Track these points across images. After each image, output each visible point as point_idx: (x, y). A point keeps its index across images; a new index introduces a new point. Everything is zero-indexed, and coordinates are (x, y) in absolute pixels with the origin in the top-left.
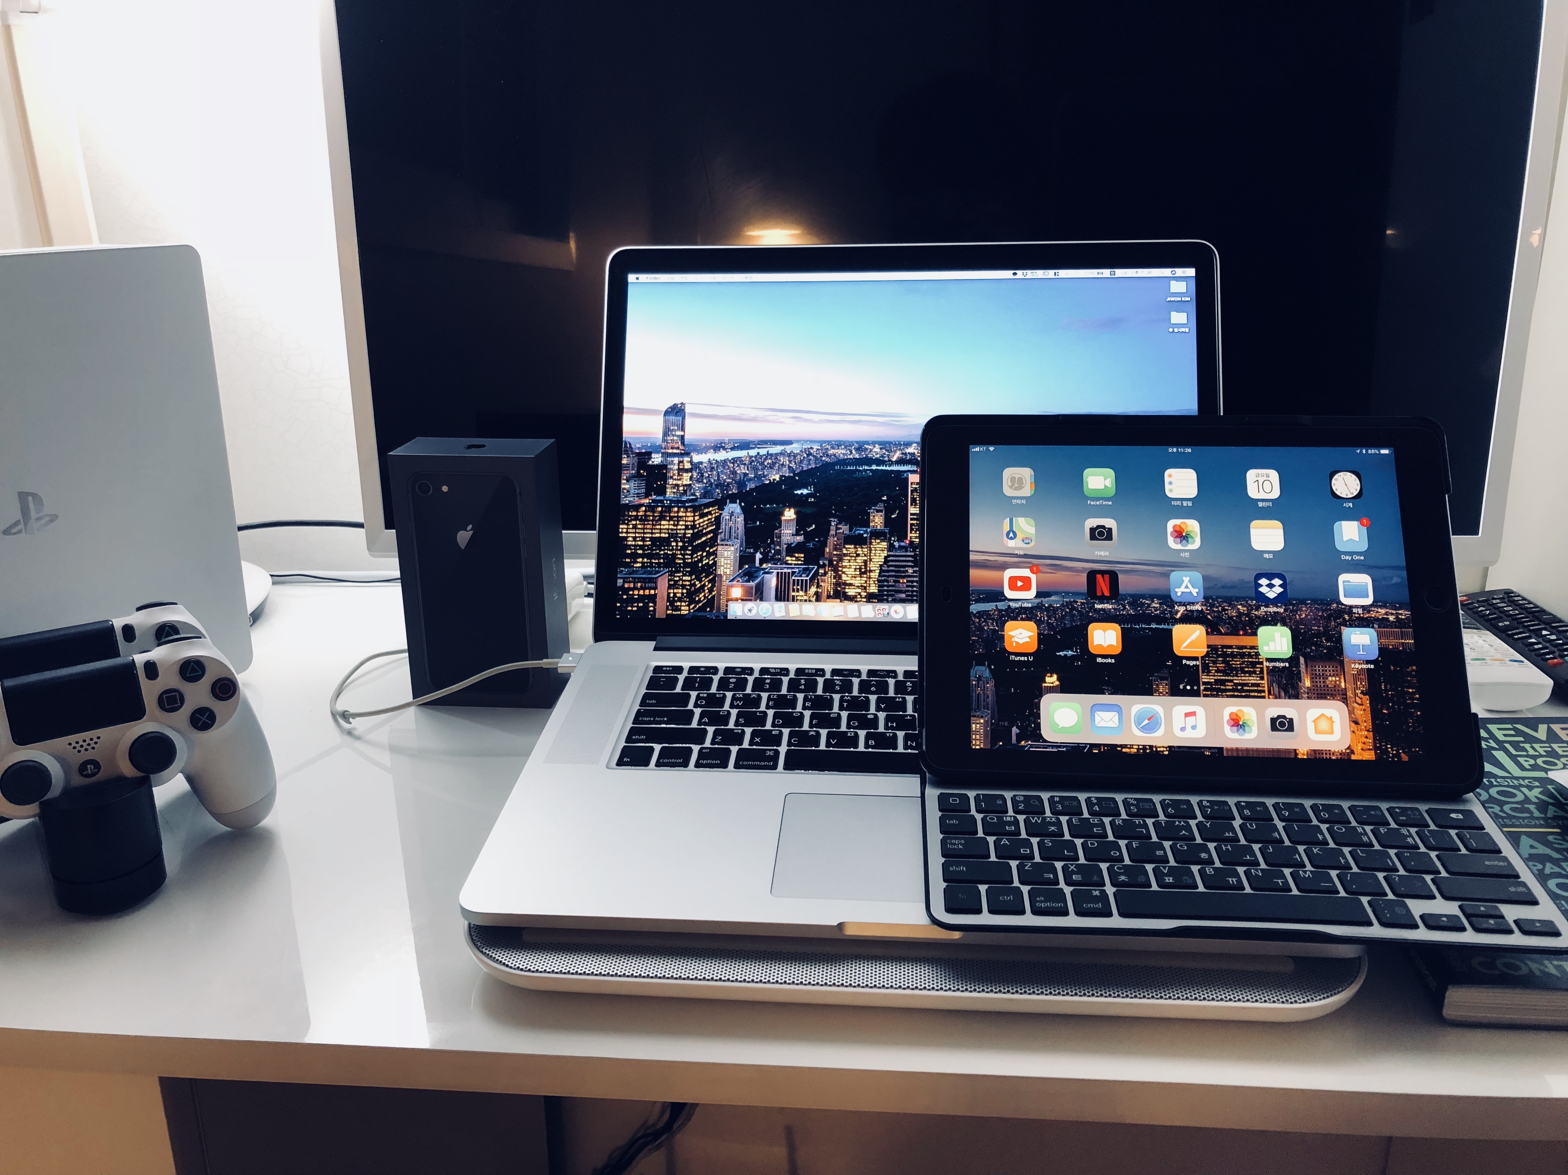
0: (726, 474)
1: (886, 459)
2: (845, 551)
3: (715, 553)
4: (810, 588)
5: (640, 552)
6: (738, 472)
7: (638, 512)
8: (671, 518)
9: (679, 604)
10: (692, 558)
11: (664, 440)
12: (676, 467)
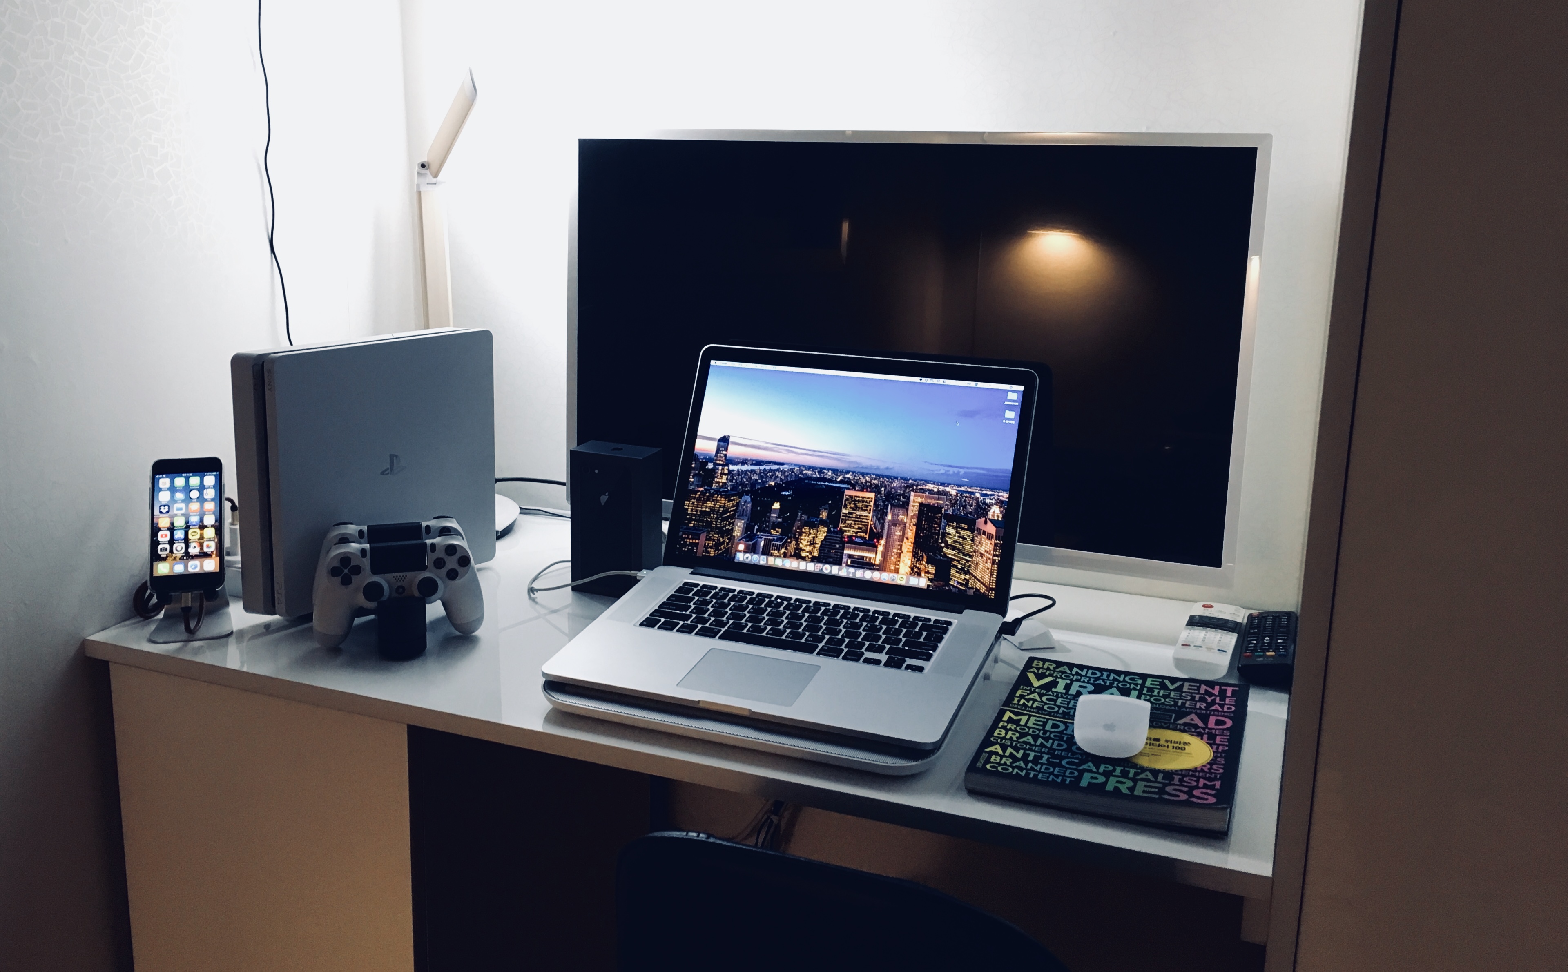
0: (746, 479)
1: (834, 479)
2: (803, 530)
3: (733, 523)
4: (781, 549)
5: (694, 518)
6: (753, 478)
7: (696, 494)
8: (713, 500)
9: (709, 549)
10: (721, 524)
11: (716, 455)
12: (720, 472)
